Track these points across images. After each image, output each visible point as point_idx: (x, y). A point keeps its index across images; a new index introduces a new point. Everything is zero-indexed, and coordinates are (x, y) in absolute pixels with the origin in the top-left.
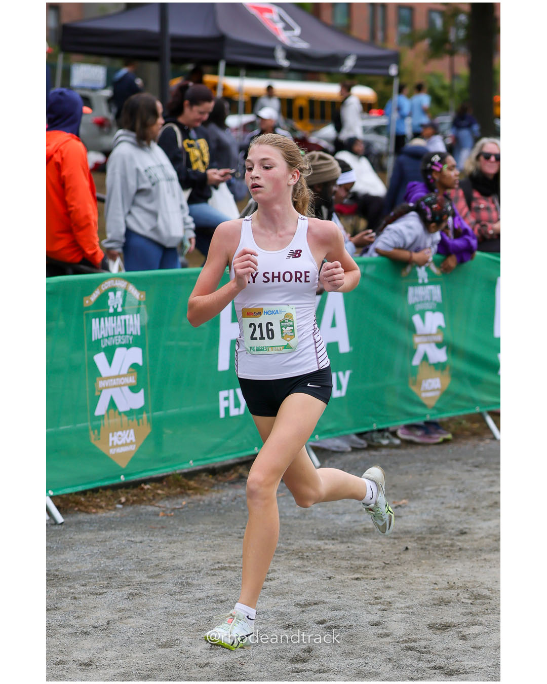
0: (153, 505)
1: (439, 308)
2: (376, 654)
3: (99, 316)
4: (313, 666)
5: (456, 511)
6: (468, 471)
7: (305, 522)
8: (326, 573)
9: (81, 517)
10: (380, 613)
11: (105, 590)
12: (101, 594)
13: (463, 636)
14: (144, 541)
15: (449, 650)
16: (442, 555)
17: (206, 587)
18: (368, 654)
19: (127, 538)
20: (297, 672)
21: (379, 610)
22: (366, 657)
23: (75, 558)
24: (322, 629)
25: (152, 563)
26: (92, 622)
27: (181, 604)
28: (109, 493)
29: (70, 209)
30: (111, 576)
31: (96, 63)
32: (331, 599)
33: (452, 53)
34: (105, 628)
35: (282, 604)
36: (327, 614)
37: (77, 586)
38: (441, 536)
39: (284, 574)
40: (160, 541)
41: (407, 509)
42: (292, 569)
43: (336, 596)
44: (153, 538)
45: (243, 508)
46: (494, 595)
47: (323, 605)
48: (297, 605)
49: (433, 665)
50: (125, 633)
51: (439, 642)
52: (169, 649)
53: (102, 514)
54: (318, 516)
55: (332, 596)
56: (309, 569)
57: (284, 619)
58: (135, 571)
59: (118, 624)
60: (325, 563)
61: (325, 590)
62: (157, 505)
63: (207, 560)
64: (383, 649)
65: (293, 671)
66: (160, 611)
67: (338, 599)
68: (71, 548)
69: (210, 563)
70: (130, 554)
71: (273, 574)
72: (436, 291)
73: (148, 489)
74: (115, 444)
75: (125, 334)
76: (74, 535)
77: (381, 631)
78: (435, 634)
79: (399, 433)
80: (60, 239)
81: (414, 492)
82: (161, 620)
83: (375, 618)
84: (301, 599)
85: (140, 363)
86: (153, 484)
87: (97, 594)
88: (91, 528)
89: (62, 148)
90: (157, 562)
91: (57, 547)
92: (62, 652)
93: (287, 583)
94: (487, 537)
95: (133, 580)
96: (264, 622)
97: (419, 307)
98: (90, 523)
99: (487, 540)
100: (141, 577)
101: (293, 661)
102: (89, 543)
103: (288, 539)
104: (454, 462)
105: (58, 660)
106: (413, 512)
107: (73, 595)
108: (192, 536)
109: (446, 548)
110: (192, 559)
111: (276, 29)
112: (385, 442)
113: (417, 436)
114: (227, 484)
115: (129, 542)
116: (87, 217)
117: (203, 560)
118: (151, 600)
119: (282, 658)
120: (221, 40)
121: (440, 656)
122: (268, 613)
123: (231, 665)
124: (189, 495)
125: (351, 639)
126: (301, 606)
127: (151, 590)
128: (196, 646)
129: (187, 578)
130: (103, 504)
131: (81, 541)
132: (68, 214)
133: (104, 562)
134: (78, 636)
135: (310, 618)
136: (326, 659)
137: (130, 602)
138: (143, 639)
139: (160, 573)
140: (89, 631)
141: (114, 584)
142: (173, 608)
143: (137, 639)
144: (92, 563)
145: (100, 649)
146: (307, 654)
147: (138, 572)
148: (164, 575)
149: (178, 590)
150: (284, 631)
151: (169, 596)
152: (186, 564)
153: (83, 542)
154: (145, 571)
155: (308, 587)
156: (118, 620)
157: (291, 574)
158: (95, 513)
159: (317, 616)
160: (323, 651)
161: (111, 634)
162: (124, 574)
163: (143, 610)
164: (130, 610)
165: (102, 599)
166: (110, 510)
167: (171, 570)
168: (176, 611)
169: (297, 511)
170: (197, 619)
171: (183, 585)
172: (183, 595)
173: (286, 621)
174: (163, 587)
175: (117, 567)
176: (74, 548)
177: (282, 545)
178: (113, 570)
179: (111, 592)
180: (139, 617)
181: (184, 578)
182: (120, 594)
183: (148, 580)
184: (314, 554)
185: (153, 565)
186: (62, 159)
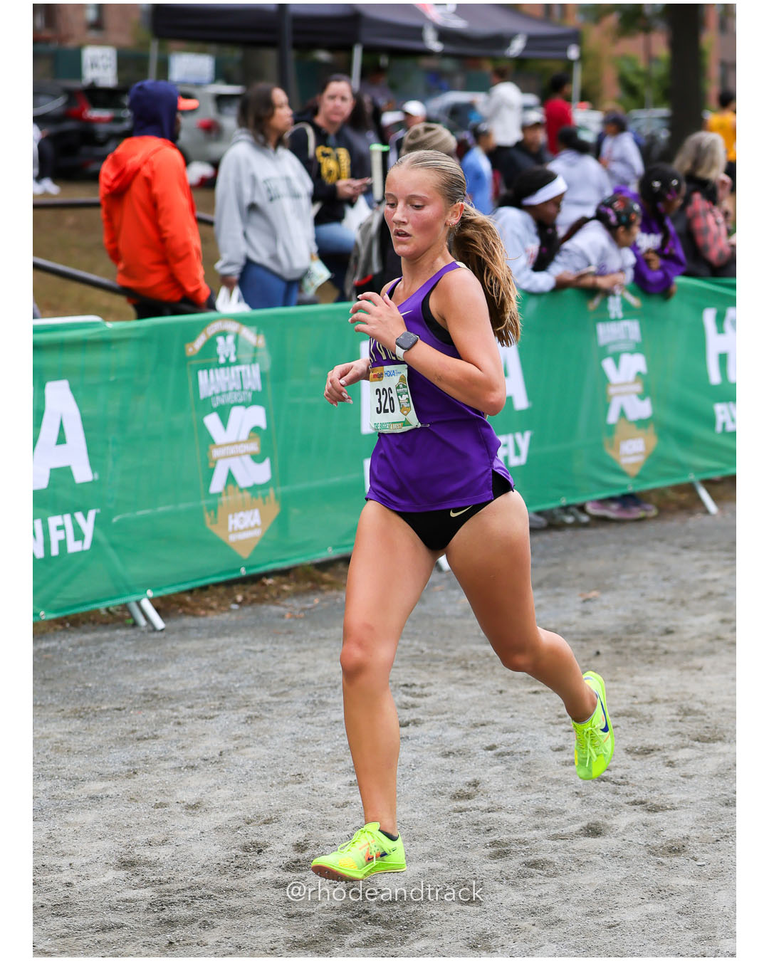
0: (277, 604)
1: (638, 349)
2: (560, 786)
3: (207, 367)
4: (480, 804)
5: (660, 605)
6: (676, 554)
7: (468, 622)
8: (496, 686)
9: (187, 621)
10: (565, 735)
11: (216, 713)
12: (211, 718)
13: (670, 762)
14: (265, 650)
15: (652, 780)
16: (643, 660)
18: (550, 787)
19: (245, 647)
20: (460, 812)
21: (564, 731)
22: (547, 791)
23: (179, 673)
24: (492, 757)
25: (276, 677)
26: (201, 753)
27: (312, 728)
28: (222, 590)
29: (165, 235)
30: (223, 695)
31: (201, 52)
32: (503, 718)
33: (647, 30)
34: (217, 761)
36: (497, 737)
37: (181, 708)
38: (642, 636)
39: (443, 688)
40: (286, 650)
41: (598, 604)
42: (453, 681)
43: (509, 715)
44: (277, 646)
46: (709, 709)
47: (493, 727)
49: (633, 800)
50: (242, 766)
51: (639, 770)
52: (298, 786)
53: (214, 618)
55: (505, 715)
56: (474, 681)
57: (442, 745)
58: (255, 689)
59: (234, 755)
60: (494, 674)
61: (495, 707)
62: (282, 603)
64: (568, 780)
65: (455, 811)
66: (287, 738)
67: (511, 719)
68: (174, 661)
70: (248, 666)
71: (429, 688)
72: (632, 328)
73: (270, 585)
74: (236, 528)
75: (242, 389)
76: (177, 644)
77: (566, 758)
78: (634, 760)
79: (589, 508)
80: (153, 272)
81: (608, 582)
82: (287, 749)
83: (558, 741)
84: (464, 719)
85: (263, 425)
86: (278, 578)
87: (206, 718)
88: (200, 635)
89: (152, 158)
90: (282, 676)
91: (156, 660)
92: (162, 792)
93: (447, 699)
94: (700, 637)
95: (252, 700)
96: (419, 749)
97: (611, 349)
98: (198, 629)
99: (699, 641)
100: (262, 695)
101: (455, 798)
102: (197, 654)
103: (447, 644)
104: (657, 544)
105: (158, 802)
106: (605, 607)
107: (177, 720)
108: (326, 643)
109: (648, 652)
110: (326, 671)
112: (569, 519)
113: (612, 511)
115: (247, 652)
116: (187, 245)
118: (275, 724)
119: (441, 794)
120: (355, 19)
121: (640, 788)
122: (423, 737)
124: (322, 591)
125: (527, 770)
126: (465, 728)
127: (275, 712)
128: (332, 781)
129: (320, 696)
130: (214, 604)
131: (187, 651)
132: (163, 241)
133: (216, 677)
134: (183, 772)
135: (475, 743)
136: (496, 795)
137: (248, 728)
138: (265, 773)
139: (287, 689)
140: (196, 765)
141: (228, 704)
142: (302, 733)
143: (258, 773)
144: (200, 679)
145: (210, 787)
146: (472, 788)
147: (259, 689)
148: (290, 692)
149: (309, 711)
150: (443, 760)
151: (298, 718)
152: (319, 678)
153: (189, 653)
154: (268, 687)
155: (474, 704)
156: (233, 750)
157: (452, 688)
158: (205, 616)
159: (484, 740)
160: (492, 784)
161: (224, 768)
162: (240, 692)
163: (265, 738)
164: (248, 737)
165: (214, 725)
166: (222, 612)
167: (300, 685)
168: (307, 737)
169: (459, 608)
170: (333, 747)
171: (316, 705)
172: (315, 717)
173: (446, 747)
174: (289, 707)
175: (231, 683)
176: (177, 660)
177: (440, 652)
178: (227, 688)
179: (224, 715)
180: (261, 745)
181: (316, 695)
182: (235, 717)
183: (270, 699)
184: (481, 662)
185: (277, 680)
186: (153, 172)
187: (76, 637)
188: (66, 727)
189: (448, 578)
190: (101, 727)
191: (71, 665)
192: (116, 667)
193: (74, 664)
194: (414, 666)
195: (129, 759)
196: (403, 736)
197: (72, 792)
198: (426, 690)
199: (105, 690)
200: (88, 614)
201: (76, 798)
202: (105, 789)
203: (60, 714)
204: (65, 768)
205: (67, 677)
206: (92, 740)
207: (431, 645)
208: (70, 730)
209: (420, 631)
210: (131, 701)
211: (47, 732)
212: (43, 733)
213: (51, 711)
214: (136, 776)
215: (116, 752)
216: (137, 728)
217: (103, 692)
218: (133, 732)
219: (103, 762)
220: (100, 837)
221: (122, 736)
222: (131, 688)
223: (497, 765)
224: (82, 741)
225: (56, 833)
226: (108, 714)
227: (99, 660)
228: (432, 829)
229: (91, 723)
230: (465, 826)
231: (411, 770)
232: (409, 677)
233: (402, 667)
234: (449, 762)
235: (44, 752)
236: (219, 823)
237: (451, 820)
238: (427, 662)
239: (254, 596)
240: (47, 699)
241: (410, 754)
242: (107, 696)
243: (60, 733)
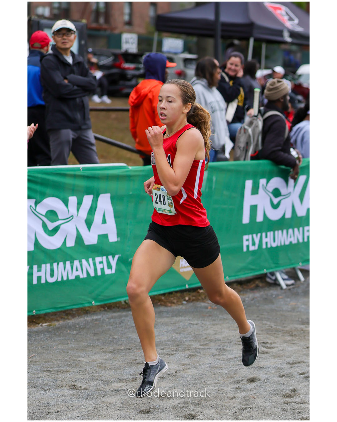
0: (204, 302)
4: (296, 400)
7: (294, 314)
8: (306, 344)
9: (162, 309)
11: (174, 352)
12: (172, 355)
14: (198, 323)
17: (235, 351)
19: (189, 322)
20: (287, 403)
24: (302, 378)
25: (203, 337)
27: (219, 361)
28: (179, 295)
30: (178, 344)
31: (177, 38)
34: (174, 375)
35: (278, 363)
36: (305, 369)
39: (281, 345)
40: (208, 324)
42: (286, 342)
44: (204, 322)
45: (258, 305)
47: (303, 364)
48: (288, 363)
50: (186, 378)
53: (174, 307)
54: (302, 310)
56: (296, 342)
58: (193, 342)
59: (182, 372)
60: (305, 339)
61: (305, 355)
62: (206, 302)
63: (236, 336)
65: (284, 403)
66: (207, 366)
69: (237, 337)
70: (190, 331)
71: (274, 344)
73: (202, 293)
74: (183, 266)
76: (157, 319)
82: (207, 371)
84: (290, 360)
87: (170, 355)
88: (168, 315)
89: (153, 90)
90: (206, 336)
93: (282, 350)
95: (192, 347)
96: (268, 373)
98: (167, 312)
100: (196, 345)
101: (285, 397)
102: (166, 324)
103: (284, 324)
108: (227, 321)
110: (227, 335)
111: (284, 20)
114: (248, 290)
115: (190, 324)
117: (233, 335)
118: (202, 359)
119: (278, 394)
120: (251, 25)
122: (271, 368)
123: (248, 398)
126: (290, 364)
127: (202, 353)
128: (228, 387)
129: (223, 346)
130: (175, 301)
131: (161, 323)
133: (175, 336)
135: (295, 371)
136: (304, 396)
137: (189, 360)
138: (196, 382)
139: (208, 343)
140: (164, 377)
141: (180, 349)
142: (214, 364)
143: (193, 382)
144: (167, 336)
145: (171, 387)
146: (293, 392)
147: (195, 342)
148: (209, 344)
149: (218, 353)
150: (280, 379)
151: (213, 356)
152: (223, 338)
153: (163, 324)
154: (199, 341)
155: (295, 353)
156: (182, 370)
157: (285, 345)
158: (171, 306)
159: (299, 370)
160: (302, 391)
161: (177, 378)
162: (186, 343)
163: (197, 365)
164: (189, 364)
165: (173, 358)
166: (179, 305)
167: (214, 341)
168: (216, 366)
169: (290, 307)
170: (229, 370)
171: (221, 350)
172: (221, 356)
173: (281, 372)
174: (209, 351)
175: (182, 339)
176: (157, 327)
177: (280, 327)
178: (180, 341)
179: (178, 353)
180: (195, 369)
181: (221, 346)
182: (183, 355)
183: (200, 347)
184: (299, 333)
185: (203, 338)
186: (153, 96)
187: (110, 314)
188: (104, 357)
189: (285, 293)
190: (120, 357)
191: (107, 327)
192: (128, 329)
193: (109, 327)
194: (268, 334)
195: (133, 373)
196: (262, 367)
197: (106, 387)
198: (273, 345)
199: (123, 340)
200: (116, 303)
201: (108, 390)
202: (121, 386)
203: (101, 350)
204: (103, 376)
205: (105, 333)
206: (116, 363)
207: (276, 324)
208: (106, 358)
209: (271, 317)
210: (135, 346)
211: (95, 358)
212: (93, 359)
213: (97, 349)
214: (136, 381)
215: (127, 369)
216: (137, 358)
217: (122, 341)
218: (135, 360)
219: (121, 374)
220: (119, 409)
221: (130, 362)
222: (135, 339)
223: (305, 382)
224: (112, 364)
225: (98, 406)
226: (124, 351)
227: (121, 325)
228: (273, 411)
229: (116, 355)
230: (289, 410)
231: (264, 383)
232: (265, 339)
233: (262, 334)
234: (282, 380)
235: (94, 368)
236: (174, 404)
237: (282, 407)
238: (274, 332)
239: (194, 298)
240: (96, 343)
241: (264, 375)
242: (124, 342)
243: (101, 359)
